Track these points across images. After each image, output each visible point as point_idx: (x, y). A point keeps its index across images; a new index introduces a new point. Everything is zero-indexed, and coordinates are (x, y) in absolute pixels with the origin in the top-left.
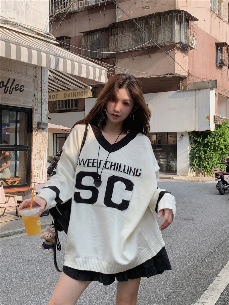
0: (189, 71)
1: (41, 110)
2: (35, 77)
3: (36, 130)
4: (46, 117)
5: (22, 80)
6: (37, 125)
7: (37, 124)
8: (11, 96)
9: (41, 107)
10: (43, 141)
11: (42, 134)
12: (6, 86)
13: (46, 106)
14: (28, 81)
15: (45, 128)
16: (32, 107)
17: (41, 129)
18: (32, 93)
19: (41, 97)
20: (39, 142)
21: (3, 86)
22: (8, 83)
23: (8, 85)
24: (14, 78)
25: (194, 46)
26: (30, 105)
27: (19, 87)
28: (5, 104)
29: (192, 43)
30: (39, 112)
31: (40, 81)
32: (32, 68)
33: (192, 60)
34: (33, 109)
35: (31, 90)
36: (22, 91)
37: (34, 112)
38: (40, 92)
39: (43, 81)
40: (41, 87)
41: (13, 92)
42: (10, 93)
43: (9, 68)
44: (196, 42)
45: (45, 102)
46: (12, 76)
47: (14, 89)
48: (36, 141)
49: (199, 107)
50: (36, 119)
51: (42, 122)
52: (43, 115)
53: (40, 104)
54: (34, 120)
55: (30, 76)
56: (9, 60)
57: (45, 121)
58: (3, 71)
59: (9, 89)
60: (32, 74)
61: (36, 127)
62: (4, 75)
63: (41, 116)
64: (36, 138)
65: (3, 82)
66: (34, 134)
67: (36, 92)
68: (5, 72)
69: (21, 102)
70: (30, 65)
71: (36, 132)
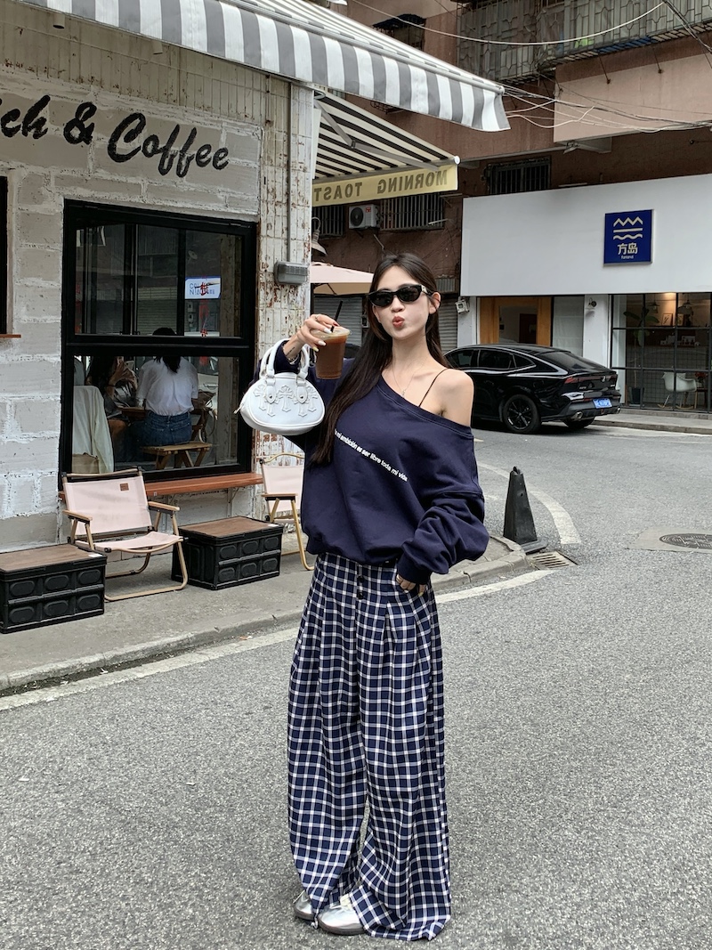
1: (285, 226)
2: (268, 121)
3: (268, 290)
4: (303, 248)
5: (221, 131)
6: (274, 274)
7: (272, 271)
8: (185, 184)
9: (285, 220)
11: (291, 303)
12: (166, 150)
13: (303, 216)
14: (243, 134)
15: (300, 284)
16: (256, 216)
17: (287, 287)
18: (257, 174)
19: (285, 187)
20: (278, 326)
21: (155, 151)
22: (171, 141)
23: (172, 148)
24: (196, 124)
26: (250, 213)
27: (212, 155)
28: (163, 206)
30: (279, 234)
31: (282, 137)
32: (257, 95)
34: (259, 223)
35: (253, 165)
36: (220, 168)
37: (263, 231)
38: (285, 170)
39: (295, 135)
40: (288, 155)
41: (189, 170)
42: (179, 174)
43: (175, 93)
45: (300, 203)
46: (187, 119)
47: (194, 162)
48: (270, 323)
50: (270, 254)
51: (288, 265)
52: (292, 244)
53: (284, 208)
54: (263, 259)
55: (247, 120)
56: (175, 67)
57: (300, 261)
58: (155, 102)
59: (176, 160)
60: (256, 114)
61: (270, 279)
62: (158, 117)
63: (285, 247)
64: (270, 315)
65: (154, 138)
66: (261, 301)
67: (268, 171)
68: (162, 107)
69: (218, 201)
70: (249, 84)
71: (270, 296)
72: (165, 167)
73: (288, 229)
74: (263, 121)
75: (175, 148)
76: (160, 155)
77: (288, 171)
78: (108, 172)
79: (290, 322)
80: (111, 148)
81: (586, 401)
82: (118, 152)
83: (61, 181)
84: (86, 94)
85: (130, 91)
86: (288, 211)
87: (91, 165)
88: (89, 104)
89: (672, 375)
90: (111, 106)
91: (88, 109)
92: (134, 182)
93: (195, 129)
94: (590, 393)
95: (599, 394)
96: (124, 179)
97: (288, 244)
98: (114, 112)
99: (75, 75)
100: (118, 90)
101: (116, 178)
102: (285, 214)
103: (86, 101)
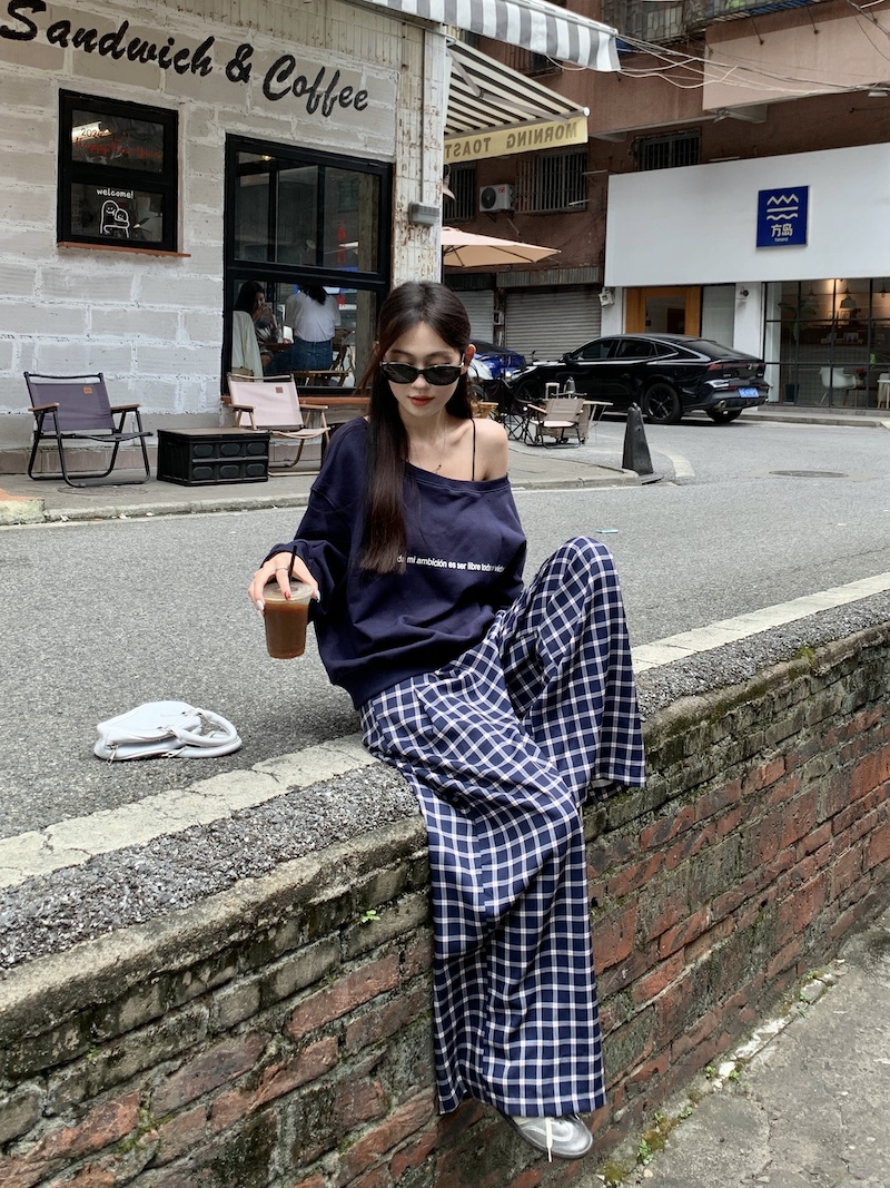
1: (419, 167)
2: (404, 66)
3: (403, 229)
4: (434, 190)
5: (362, 74)
6: (408, 213)
7: (406, 210)
8: (330, 123)
9: (419, 161)
10: (426, 262)
11: (423, 243)
12: (312, 90)
13: (436, 159)
14: (381, 77)
15: (432, 225)
16: (392, 157)
17: (420, 227)
18: (394, 116)
19: (419, 130)
20: (412, 264)
21: (304, 91)
22: (318, 82)
23: (318, 89)
24: (339, 67)
26: (387, 153)
27: (353, 96)
28: (310, 144)
30: (413, 175)
31: (416, 81)
32: (394, 40)
34: (395, 164)
35: (390, 107)
36: (361, 109)
37: (399, 172)
38: (419, 113)
39: (429, 80)
40: (422, 99)
41: (333, 110)
42: (324, 114)
43: (321, 36)
45: (433, 145)
46: (332, 62)
47: (337, 102)
48: (404, 261)
50: (405, 195)
51: (421, 204)
52: (425, 184)
53: (418, 150)
54: (398, 199)
55: (386, 64)
56: (321, 13)
57: (432, 202)
58: (304, 45)
59: (322, 100)
60: (394, 58)
61: (405, 218)
62: (306, 59)
63: (418, 188)
64: (404, 253)
65: (302, 79)
66: (397, 239)
67: (404, 113)
68: (311, 49)
69: (358, 140)
70: (387, 30)
71: (405, 235)
72: (312, 106)
73: (421, 170)
74: (400, 66)
75: (321, 89)
76: (308, 95)
77: (422, 114)
78: (262, 109)
79: (423, 261)
80: (266, 87)
81: (731, 389)
82: (271, 91)
83: (224, 116)
84: (244, 36)
85: (283, 34)
86: (422, 154)
87: (248, 102)
88: (248, 46)
89: (829, 369)
90: (266, 48)
91: (246, 51)
92: (285, 119)
93: (338, 71)
94: (736, 381)
95: (747, 382)
96: (276, 116)
97: (421, 185)
98: (268, 53)
99: (236, 20)
100: (272, 33)
101: (270, 115)
102: (419, 156)
103: (245, 43)
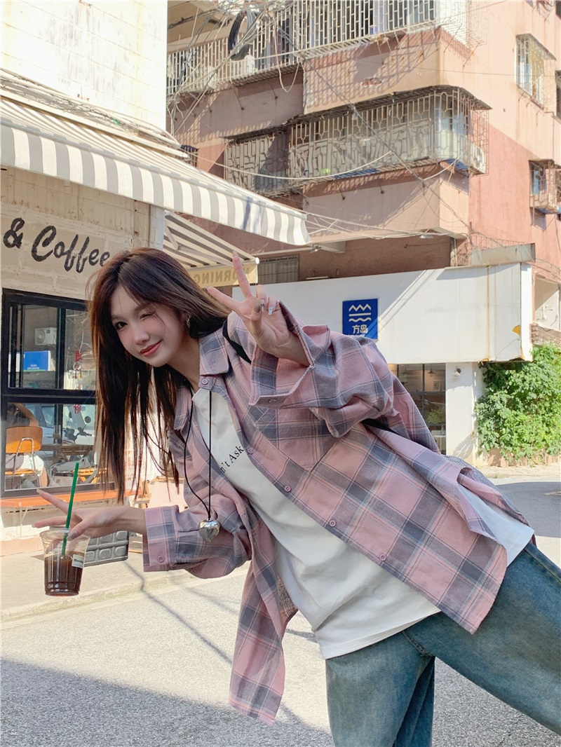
0: (471, 223)
2: (136, 233)
5: (105, 240)
8: (81, 277)
12: (69, 252)
21: (62, 254)
22: (73, 246)
23: (73, 252)
24: (89, 235)
25: (482, 168)
27: (99, 257)
29: (478, 160)
31: (144, 244)
32: (129, 214)
33: (476, 199)
39: (153, 243)
41: (85, 267)
42: (78, 271)
43: (75, 211)
44: (487, 159)
46: (83, 231)
47: (87, 261)
49: (495, 306)
55: (123, 231)
56: (75, 194)
58: (63, 218)
59: (76, 260)
60: (128, 227)
62: (64, 228)
65: (61, 244)
68: (67, 221)
70: (123, 206)
72: (69, 265)
74: (133, 233)
75: (76, 252)
76: (66, 256)
80: (34, 251)
82: (38, 254)
84: (18, 212)
85: (47, 210)
87: (20, 263)
88: (20, 220)
90: (34, 220)
91: (19, 223)
92: (48, 275)
93: (88, 238)
96: (41, 273)
98: (36, 224)
100: (38, 209)
101: (37, 273)
103: (17, 217)
